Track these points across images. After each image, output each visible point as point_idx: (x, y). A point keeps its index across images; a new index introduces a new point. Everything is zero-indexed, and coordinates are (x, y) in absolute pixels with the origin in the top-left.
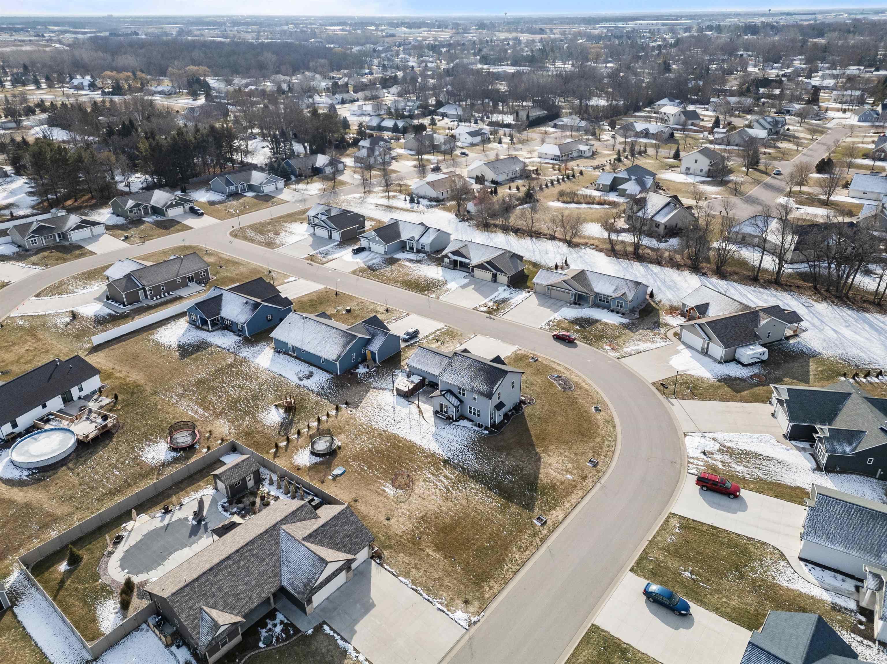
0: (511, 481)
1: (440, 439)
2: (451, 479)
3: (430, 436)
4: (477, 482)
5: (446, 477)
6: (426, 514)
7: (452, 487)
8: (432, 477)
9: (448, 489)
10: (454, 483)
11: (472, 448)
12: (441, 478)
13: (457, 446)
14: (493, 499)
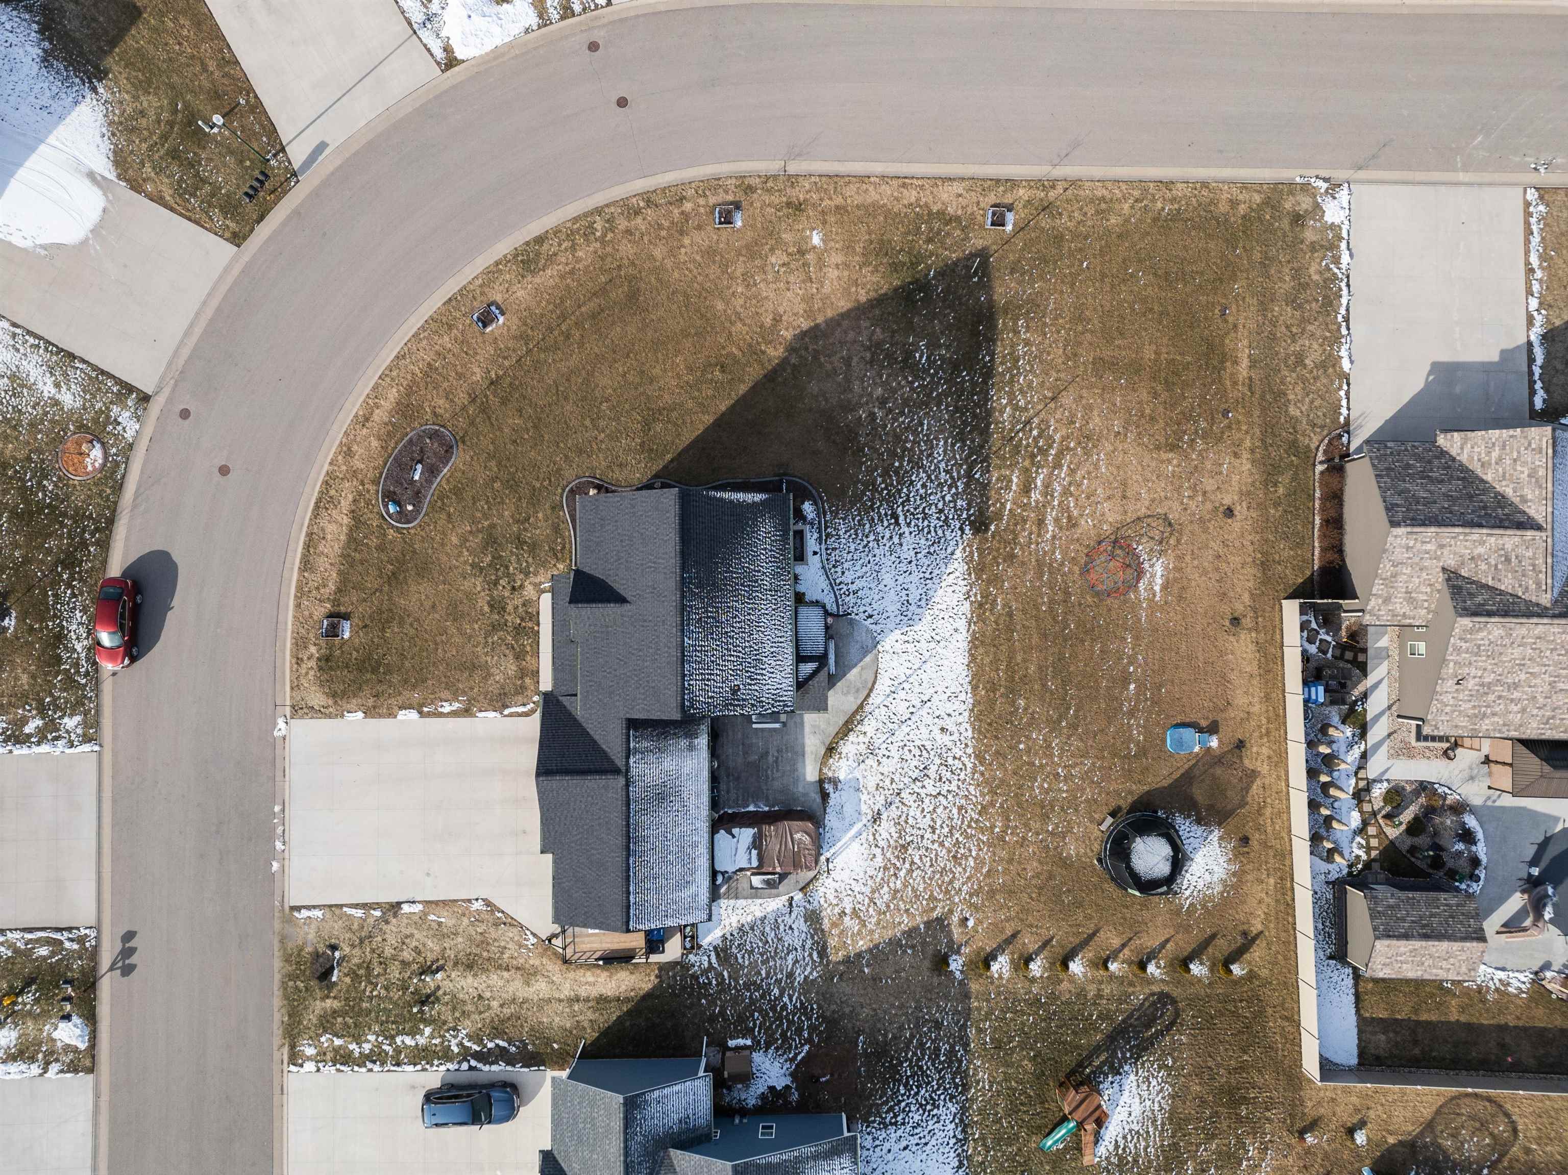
0: (933, 345)
1: (914, 597)
2: (1026, 470)
3: (922, 629)
4: (989, 413)
5: (1026, 489)
6: (1158, 448)
7: (1043, 452)
8: (1049, 520)
9: (1060, 454)
10: (1033, 456)
11: (890, 500)
12: (1035, 496)
13: (908, 540)
14: (1013, 346)
